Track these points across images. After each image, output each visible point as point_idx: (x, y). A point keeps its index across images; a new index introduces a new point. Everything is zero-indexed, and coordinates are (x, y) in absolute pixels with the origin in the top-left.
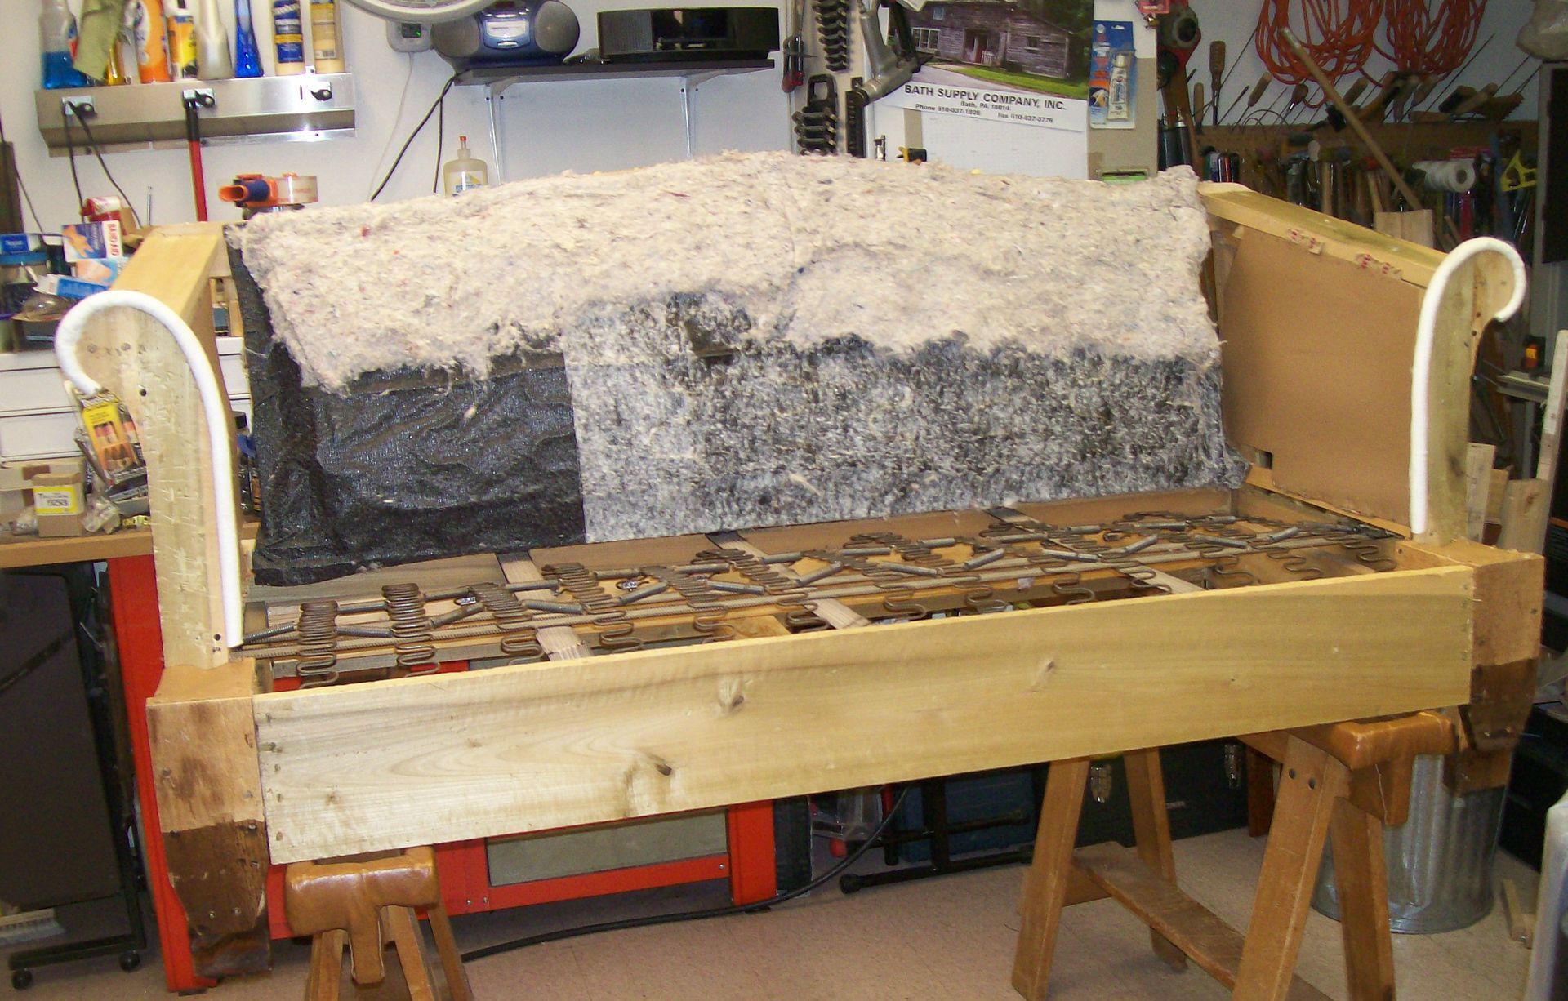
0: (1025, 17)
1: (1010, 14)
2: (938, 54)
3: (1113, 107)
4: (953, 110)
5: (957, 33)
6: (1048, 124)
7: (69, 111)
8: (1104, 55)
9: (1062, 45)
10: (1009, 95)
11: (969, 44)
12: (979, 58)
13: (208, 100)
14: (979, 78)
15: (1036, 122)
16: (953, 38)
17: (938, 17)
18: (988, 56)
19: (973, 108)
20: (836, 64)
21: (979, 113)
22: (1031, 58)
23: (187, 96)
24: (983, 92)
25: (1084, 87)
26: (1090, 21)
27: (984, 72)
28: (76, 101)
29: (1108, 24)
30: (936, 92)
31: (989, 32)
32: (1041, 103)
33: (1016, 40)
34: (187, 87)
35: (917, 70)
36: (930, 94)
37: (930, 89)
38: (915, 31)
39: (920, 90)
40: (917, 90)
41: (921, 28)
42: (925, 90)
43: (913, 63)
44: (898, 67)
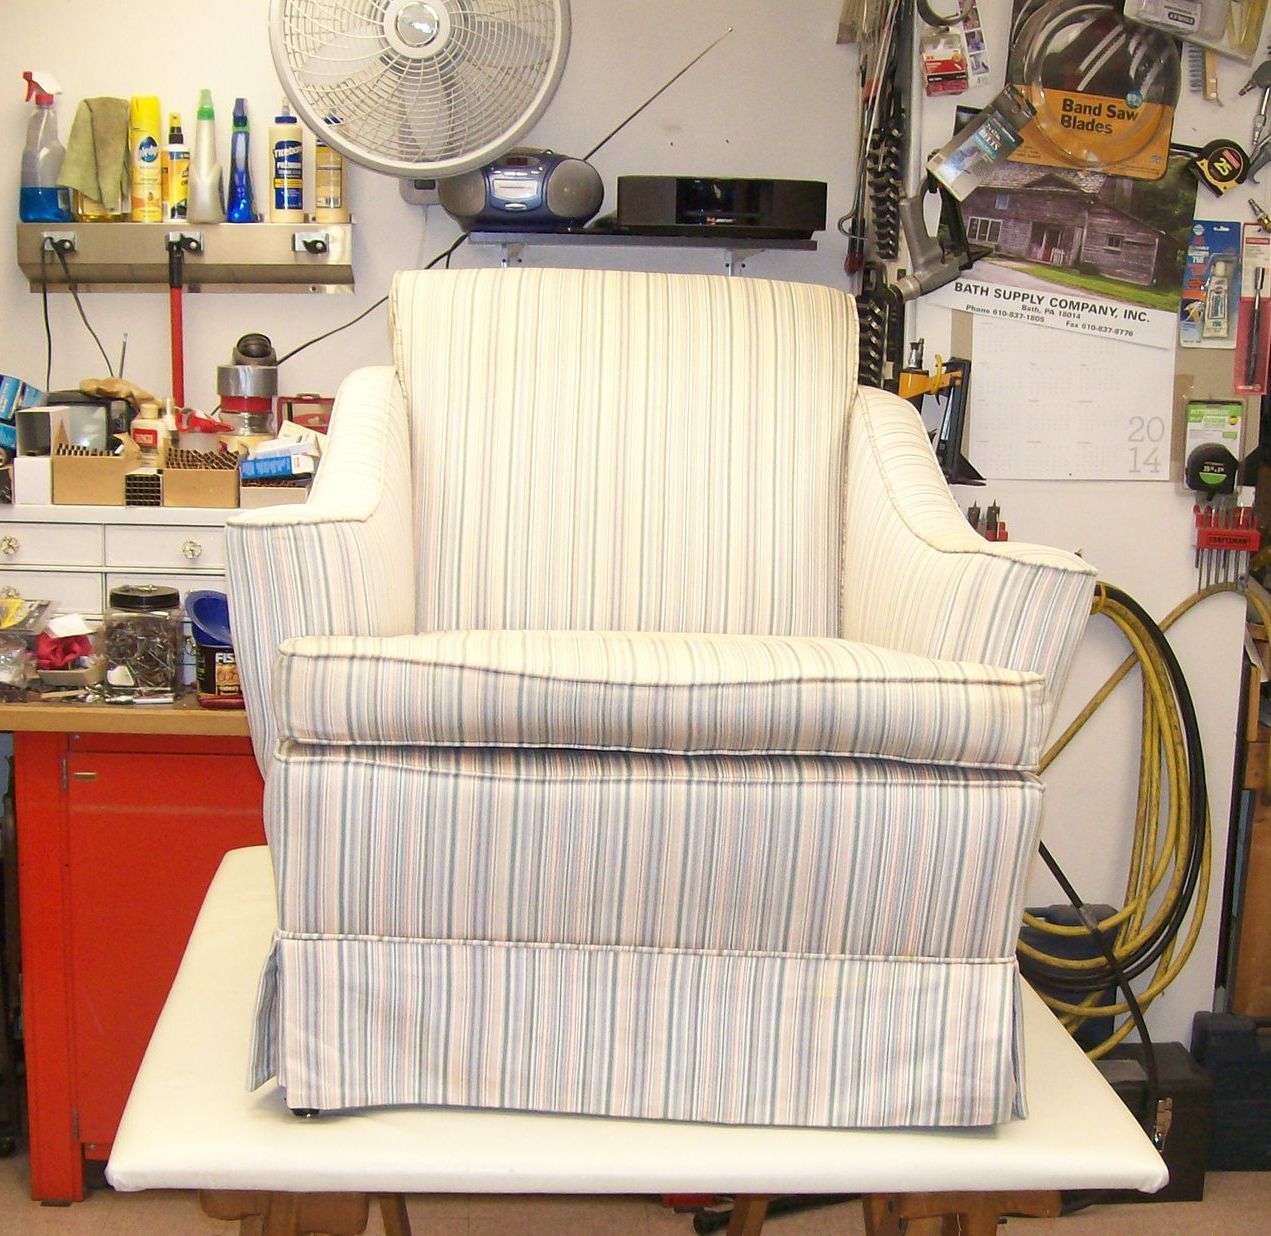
0: (1105, 211)
1: (1089, 208)
2: (997, 248)
3: (1209, 323)
4: (1011, 314)
5: (1022, 225)
6: (1128, 337)
7: (48, 247)
8: (1201, 261)
9: (1150, 246)
10: (1081, 301)
11: (1036, 239)
12: (1047, 257)
13: (193, 245)
14: (1044, 278)
15: (1112, 335)
16: (1017, 231)
17: (1001, 205)
18: (1057, 254)
19: (1037, 314)
21: (1042, 319)
22: (1111, 259)
23: (171, 239)
24: (1049, 296)
25: (1173, 297)
26: (1188, 219)
27: (1052, 273)
28: (57, 237)
29: (1208, 225)
30: (992, 292)
31: (1061, 226)
32: (1120, 313)
33: (1093, 237)
34: (174, 228)
35: (969, 266)
36: (984, 294)
37: (985, 289)
38: (972, 220)
39: (973, 289)
40: (968, 289)
41: (980, 218)
42: (979, 290)
43: (964, 258)
44: (943, 261)
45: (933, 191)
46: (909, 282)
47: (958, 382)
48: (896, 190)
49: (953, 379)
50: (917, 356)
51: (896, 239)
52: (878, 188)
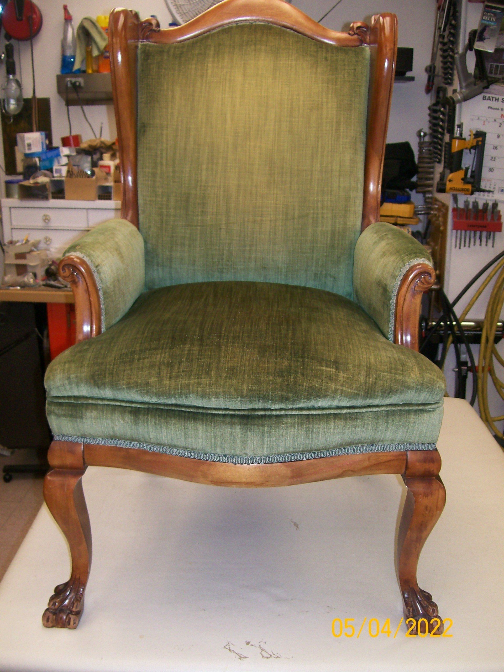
2: (503, 78)
20: (446, 82)
30: (500, 100)
35: (487, 87)
36: (497, 101)
37: (497, 98)
38: (491, 65)
39: (491, 99)
40: (489, 99)
41: (495, 64)
42: (494, 99)
43: (485, 83)
44: (475, 85)
45: (471, 50)
46: (458, 94)
47: (480, 143)
48: (453, 51)
49: (478, 142)
50: (460, 131)
51: (452, 75)
52: (444, 51)
